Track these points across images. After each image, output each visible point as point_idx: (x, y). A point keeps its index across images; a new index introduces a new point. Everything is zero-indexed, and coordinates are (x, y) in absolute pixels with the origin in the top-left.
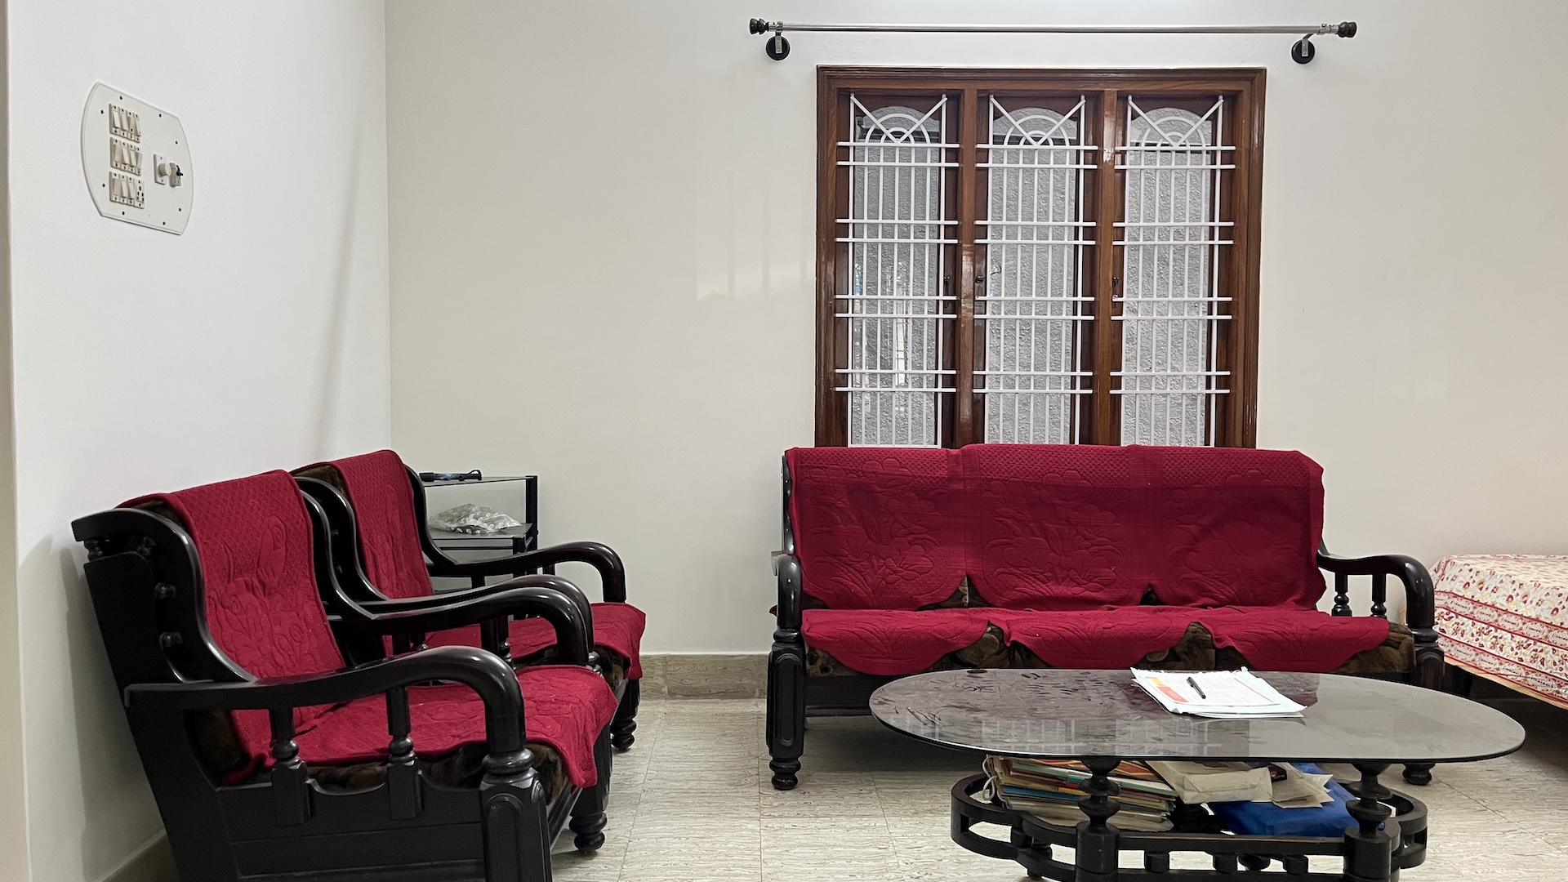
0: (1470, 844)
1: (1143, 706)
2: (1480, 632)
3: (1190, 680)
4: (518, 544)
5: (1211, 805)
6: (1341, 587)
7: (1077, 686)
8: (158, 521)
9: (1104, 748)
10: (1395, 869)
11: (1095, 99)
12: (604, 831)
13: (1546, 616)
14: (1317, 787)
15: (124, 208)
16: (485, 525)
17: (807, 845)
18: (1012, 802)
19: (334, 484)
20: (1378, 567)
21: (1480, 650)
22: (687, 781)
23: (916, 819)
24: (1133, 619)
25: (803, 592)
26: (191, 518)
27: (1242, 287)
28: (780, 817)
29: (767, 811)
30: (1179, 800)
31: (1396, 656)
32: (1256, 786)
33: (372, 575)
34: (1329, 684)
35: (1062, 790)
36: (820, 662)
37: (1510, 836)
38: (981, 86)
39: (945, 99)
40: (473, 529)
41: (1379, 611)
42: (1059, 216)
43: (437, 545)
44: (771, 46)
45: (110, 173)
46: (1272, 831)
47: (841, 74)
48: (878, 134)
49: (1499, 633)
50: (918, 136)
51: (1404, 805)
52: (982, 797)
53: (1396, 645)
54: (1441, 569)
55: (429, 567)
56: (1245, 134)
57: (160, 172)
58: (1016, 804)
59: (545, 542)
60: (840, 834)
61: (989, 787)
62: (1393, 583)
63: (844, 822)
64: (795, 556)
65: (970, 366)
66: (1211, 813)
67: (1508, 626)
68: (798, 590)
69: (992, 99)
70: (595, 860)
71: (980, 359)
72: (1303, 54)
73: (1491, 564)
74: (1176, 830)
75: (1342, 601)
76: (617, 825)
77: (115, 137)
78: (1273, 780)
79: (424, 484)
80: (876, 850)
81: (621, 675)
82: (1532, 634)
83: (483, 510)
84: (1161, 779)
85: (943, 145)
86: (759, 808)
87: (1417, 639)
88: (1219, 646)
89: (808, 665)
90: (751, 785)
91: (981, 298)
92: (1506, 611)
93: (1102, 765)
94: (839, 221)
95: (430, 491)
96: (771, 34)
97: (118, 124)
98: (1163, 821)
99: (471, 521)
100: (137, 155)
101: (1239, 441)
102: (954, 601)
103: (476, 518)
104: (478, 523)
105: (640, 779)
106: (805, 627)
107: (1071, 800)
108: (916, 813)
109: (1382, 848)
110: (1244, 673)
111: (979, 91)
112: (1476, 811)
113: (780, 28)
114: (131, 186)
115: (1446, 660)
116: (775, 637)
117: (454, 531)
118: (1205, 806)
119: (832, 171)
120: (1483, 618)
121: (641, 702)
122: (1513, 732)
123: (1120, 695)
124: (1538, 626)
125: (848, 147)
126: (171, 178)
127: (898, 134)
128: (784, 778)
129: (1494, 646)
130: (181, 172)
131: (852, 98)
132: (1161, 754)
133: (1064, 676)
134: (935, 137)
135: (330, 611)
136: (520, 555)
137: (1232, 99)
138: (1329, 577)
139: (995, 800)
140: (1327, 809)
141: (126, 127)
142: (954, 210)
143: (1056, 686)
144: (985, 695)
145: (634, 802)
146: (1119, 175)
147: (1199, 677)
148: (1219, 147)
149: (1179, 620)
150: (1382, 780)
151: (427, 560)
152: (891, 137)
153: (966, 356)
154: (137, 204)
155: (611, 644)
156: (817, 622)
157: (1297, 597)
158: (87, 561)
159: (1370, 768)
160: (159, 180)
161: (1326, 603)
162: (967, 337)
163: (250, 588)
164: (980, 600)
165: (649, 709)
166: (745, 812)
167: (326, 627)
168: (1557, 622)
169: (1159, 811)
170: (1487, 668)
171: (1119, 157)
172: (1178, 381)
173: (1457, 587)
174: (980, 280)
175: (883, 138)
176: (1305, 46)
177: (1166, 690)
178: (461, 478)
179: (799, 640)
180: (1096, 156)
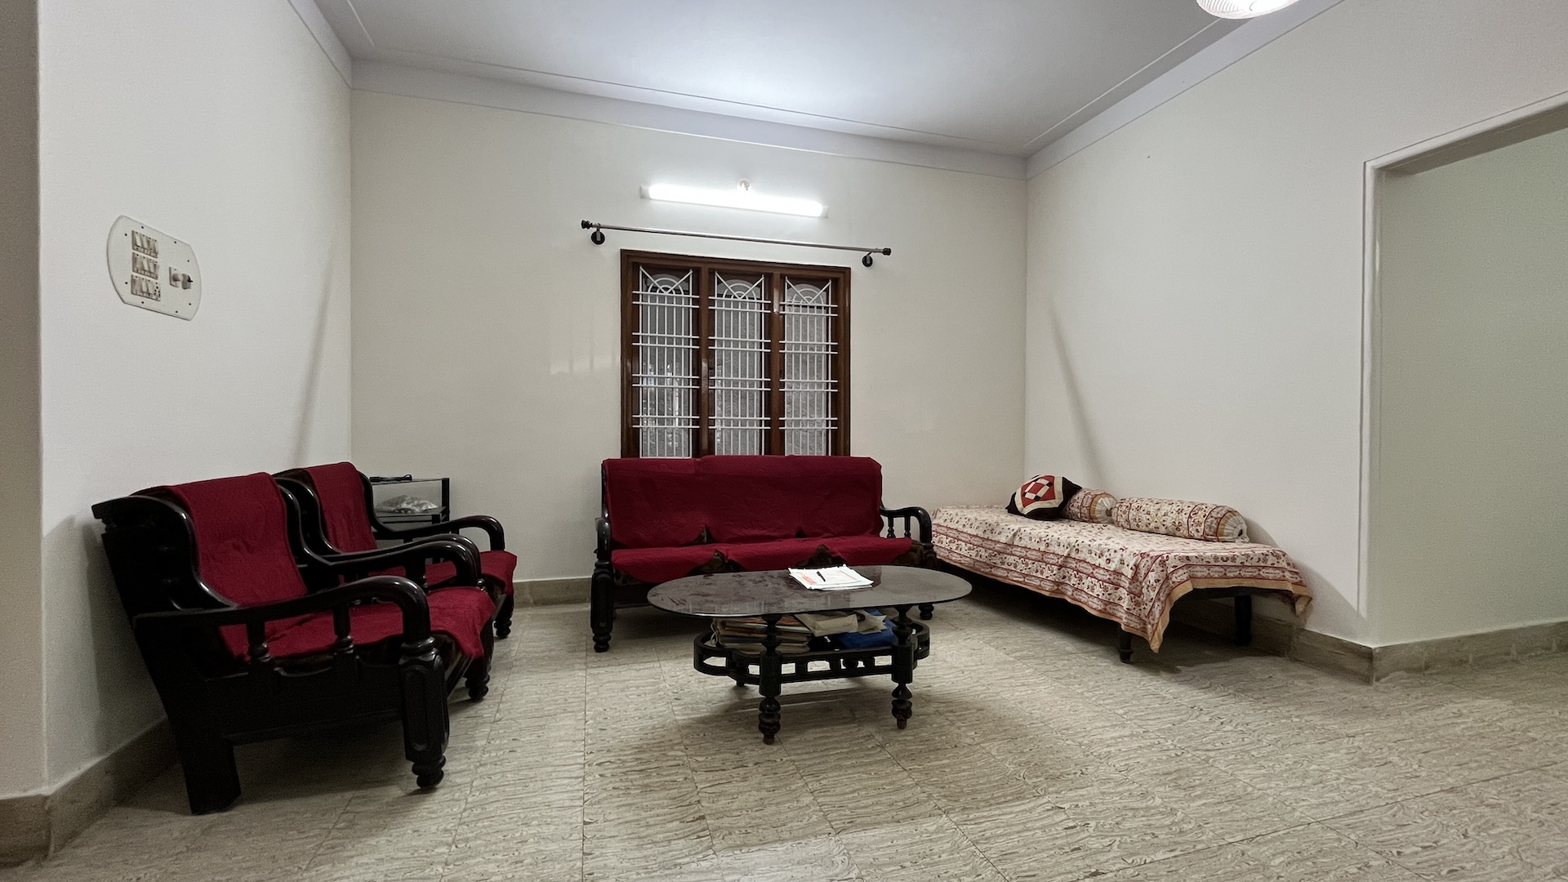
0: (951, 646)
1: (795, 587)
2: (950, 542)
3: (818, 573)
4: (435, 518)
5: (828, 636)
6: (891, 524)
7: (761, 579)
8: (162, 504)
9: (775, 610)
10: (915, 660)
11: (769, 277)
12: (488, 685)
13: (980, 534)
14: (879, 622)
15: (144, 300)
16: (414, 508)
17: (614, 681)
18: (726, 644)
19: (305, 482)
20: (907, 513)
21: (950, 551)
22: (542, 652)
23: (677, 661)
24: (791, 545)
25: (612, 539)
26: (188, 501)
27: (842, 375)
28: (599, 667)
29: (590, 665)
30: (813, 634)
31: (915, 556)
32: (850, 624)
33: (332, 538)
34: (887, 571)
35: (753, 635)
36: (622, 578)
37: (968, 641)
38: (710, 266)
39: (691, 272)
40: (406, 510)
41: (908, 535)
42: (752, 337)
43: (381, 521)
44: (594, 237)
45: (132, 276)
46: (858, 646)
47: (633, 254)
48: (655, 289)
49: (960, 542)
50: (677, 291)
51: (919, 628)
52: (711, 643)
53: (915, 551)
54: (935, 514)
55: (374, 533)
56: (842, 298)
57: (174, 279)
58: (728, 645)
59: (453, 517)
60: (633, 673)
61: (715, 637)
62: (914, 520)
63: (637, 667)
64: (608, 520)
65: (707, 413)
66: (829, 641)
67: (963, 539)
68: (609, 538)
69: (717, 274)
70: (482, 703)
71: (712, 411)
72: (867, 262)
73: (957, 510)
74: (811, 651)
75: (891, 531)
76: (496, 682)
77: (136, 252)
78: (858, 621)
79: (372, 483)
80: (653, 680)
81: (500, 592)
82: (975, 543)
83: (413, 499)
84: (803, 625)
85: (691, 296)
86: (586, 663)
87: (925, 547)
88: (834, 556)
89: (615, 580)
90: (582, 651)
91: (712, 378)
92: (962, 532)
93: (772, 619)
94: (634, 334)
95: (376, 489)
96: (595, 230)
97: (139, 244)
98: (804, 647)
99: (404, 506)
100: (155, 265)
101: (842, 453)
102: (699, 541)
103: (408, 503)
104: (410, 506)
105: (513, 654)
106: (613, 558)
107: (757, 640)
108: (677, 658)
109: (909, 650)
110: (844, 568)
111: (709, 269)
112: (952, 630)
113: (599, 227)
114: (150, 285)
115: (938, 557)
116: (596, 565)
117: (393, 512)
118: (826, 637)
119: (629, 308)
120: (952, 535)
121: (514, 610)
122: (966, 587)
123: (783, 582)
124: (977, 539)
125: (639, 294)
126: (183, 283)
127: (666, 289)
128: (602, 644)
129: (957, 548)
130: (191, 279)
131: (641, 268)
132: (803, 610)
133: (755, 575)
134: (686, 292)
135: (299, 562)
136: (436, 524)
137: (835, 282)
138: (885, 519)
139: (718, 644)
140: (884, 632)
141: (146, 246)
142: (697, 331)
143: (749, 580)
144: (712, 587)
145: (509, 667)
146: (782, 317)
147: (822, 571)
148: (830, 305)
149: (814, 544)
150: (909, 615)
151: (373, 530)
152: (663, 290)
153: (705, 409)
154: (154, 297)
155: (492, 573)
156: (619, 556)
157: (870, 530)
158: (104, 532)
159: (903, 609)
160: (173, 283)
161: (884, 533)
162: (704, 400)
163: (236, 547)
164: (712, 540)
165: (521, 614)
166: (577, 666)
167: (296, 572)
168: (986, 537)
169: (802, 642)
170: (954, 559)
171: (782, 307)
172: (812, 422)
173: (941, 522)
174: (711, 368)
175: (658, 291)
176: (868, 258)
177: (806, 578)
178: (399, 480)
179: (610, 567)
180: (770, 307)
